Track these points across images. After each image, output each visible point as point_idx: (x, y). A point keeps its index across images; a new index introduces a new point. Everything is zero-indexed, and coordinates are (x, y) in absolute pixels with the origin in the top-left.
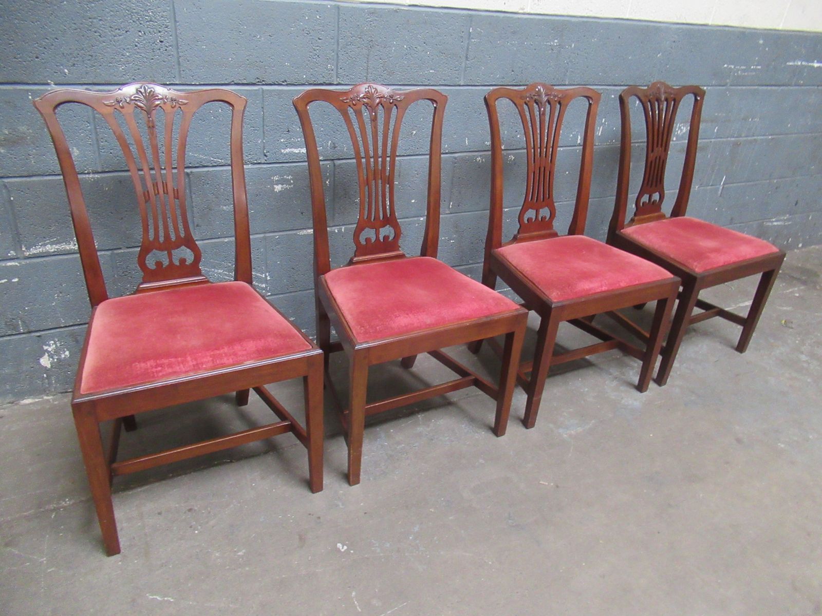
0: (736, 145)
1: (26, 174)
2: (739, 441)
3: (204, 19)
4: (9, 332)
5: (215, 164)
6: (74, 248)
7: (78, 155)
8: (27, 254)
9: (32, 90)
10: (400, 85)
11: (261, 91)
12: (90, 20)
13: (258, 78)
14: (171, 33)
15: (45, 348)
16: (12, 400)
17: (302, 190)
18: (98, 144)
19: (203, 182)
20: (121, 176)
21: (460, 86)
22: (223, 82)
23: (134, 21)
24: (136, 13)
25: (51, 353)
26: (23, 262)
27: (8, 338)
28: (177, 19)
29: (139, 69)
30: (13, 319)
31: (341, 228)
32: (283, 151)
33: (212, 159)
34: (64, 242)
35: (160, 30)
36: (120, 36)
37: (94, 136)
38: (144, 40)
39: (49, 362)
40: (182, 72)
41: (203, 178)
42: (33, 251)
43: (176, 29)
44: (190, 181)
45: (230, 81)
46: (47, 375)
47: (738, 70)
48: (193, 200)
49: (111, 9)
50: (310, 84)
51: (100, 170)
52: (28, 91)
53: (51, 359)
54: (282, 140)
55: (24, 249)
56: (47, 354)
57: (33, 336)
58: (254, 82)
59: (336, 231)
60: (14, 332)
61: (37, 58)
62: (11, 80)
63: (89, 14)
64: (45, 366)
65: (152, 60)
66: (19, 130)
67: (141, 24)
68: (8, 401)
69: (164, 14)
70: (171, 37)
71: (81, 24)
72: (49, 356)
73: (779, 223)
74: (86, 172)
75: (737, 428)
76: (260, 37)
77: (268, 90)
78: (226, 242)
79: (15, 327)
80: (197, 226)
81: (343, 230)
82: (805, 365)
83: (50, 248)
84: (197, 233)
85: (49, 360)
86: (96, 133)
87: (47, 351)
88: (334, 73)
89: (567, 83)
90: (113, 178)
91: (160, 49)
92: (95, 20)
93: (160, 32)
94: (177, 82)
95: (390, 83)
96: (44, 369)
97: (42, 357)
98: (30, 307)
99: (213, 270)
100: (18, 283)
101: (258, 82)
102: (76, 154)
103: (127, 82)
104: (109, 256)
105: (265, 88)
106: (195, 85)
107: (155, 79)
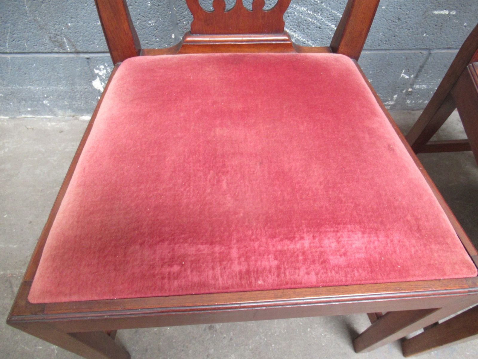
4: (56, 49)
15: (96, 71)
25: (103, 78)
27: (56, 55)
30: (57, 35)
39: (102, 86)
53: (103, 84)
56: (98, 79)
57: (82, 58)
60: (61, 50)
64: (98, 89)
68: (68, 114)
72: (101, 80)
79: (61, 45)
85: (101, 84)
87: (98, 74)
96: (97, 92)
97: (94, 80)
98: (73, 24)
99: (295, 6)
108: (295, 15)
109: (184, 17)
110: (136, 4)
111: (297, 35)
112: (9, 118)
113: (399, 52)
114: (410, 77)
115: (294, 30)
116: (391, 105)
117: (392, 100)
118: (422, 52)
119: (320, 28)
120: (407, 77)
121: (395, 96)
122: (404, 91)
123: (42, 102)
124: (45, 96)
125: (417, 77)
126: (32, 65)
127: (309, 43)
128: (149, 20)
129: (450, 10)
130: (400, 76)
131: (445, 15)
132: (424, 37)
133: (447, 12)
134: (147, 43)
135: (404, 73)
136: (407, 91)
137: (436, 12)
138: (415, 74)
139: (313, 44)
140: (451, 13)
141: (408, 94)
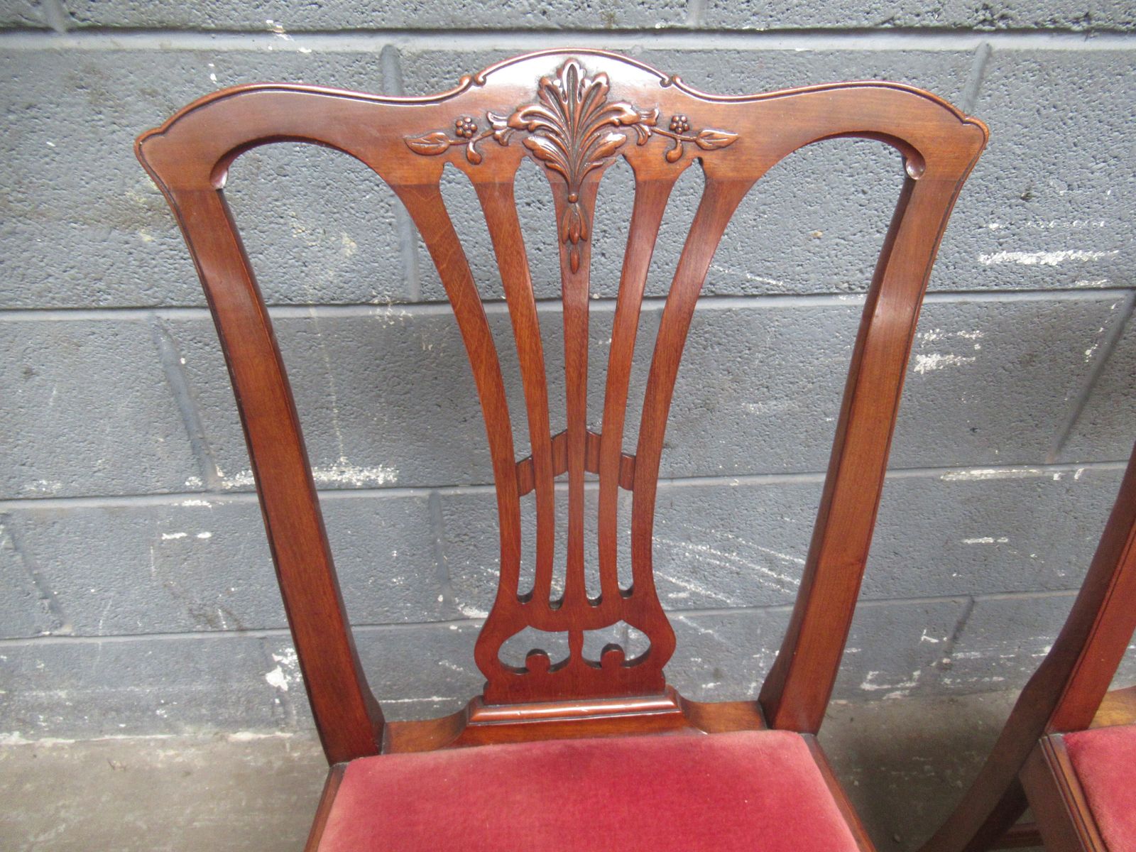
4: (200, 627)
5: (755, 292)
6: (337, 478)
7: (355, 255)
8: (229, 485)
9: (218, 52)
11: (981, 55)
13: (986, 7)
15: (277, 658)
16: (216, 730)
17: (1001, 370)
19: (706, 340)
22: (854, 24)
25: (289, 669)
26: (222, 500)
27: (198, 636)
30: (207, 606)
31: (1074, 472)
32: (982, 258)
33: (749, 276)
39: (285, 681)
41: (709, 328)
42: (242, 480)
46: (280, 701)
51: (414, 297)
52: (204, 55)
53: (289, 678)
54: (993, 226)
55: (220, 474)
56: (280, 668)
57: (251, 638)
58: (967, 23)
59: (1056, 477)
60: (211, 629)
62: (154, 20)
64: (276, 686)
68: (205, 731)
72: (284, 672)
74: (376, 301)
77: (1008, 53)
78: (734, 488)
79: (211, 621)
81: (1076, 477)
85: (285, 678)
87: (279, 663)
94: (690, 23)
96: (275, 691)
97: (270, 671)
98: (240, 588)
99: (683, 544)
100: (212, 541)
101: (984, 21)
102: (348, 253)
103: (522, 22)
104: (423, 501)
105: (1001, 43)
106: (752, 32)
107: (618, 13)
108: (687, 557)
109: (464, 569)
110: (370, 554)
111: (692, 586)
112: (76, 742)
113: (910, 602)
114: (941, 640)
115: (686, 578)
116: (911, 689)
117: (911, 679)
118: (957, 599)
119: (738, 573)
120: (934, 641)
121: (916, 674)
122: (934, 664)
123: (154, 712)
124: (163, 702)
125: (955, 639)
126: (146, 652)
127: (720, 597)
128: (393, 577)
129: (996, 536)
130: (920, 639)
131: (987, 544)
132: (956, 578)
133: (991, 540)
134: (387, 611)
135: (927, 635)
136: (940, 664)
137: (969, 542)
138: (951, 634)
139: (729, 598)
140: (999, 541)
141: (944, 668)
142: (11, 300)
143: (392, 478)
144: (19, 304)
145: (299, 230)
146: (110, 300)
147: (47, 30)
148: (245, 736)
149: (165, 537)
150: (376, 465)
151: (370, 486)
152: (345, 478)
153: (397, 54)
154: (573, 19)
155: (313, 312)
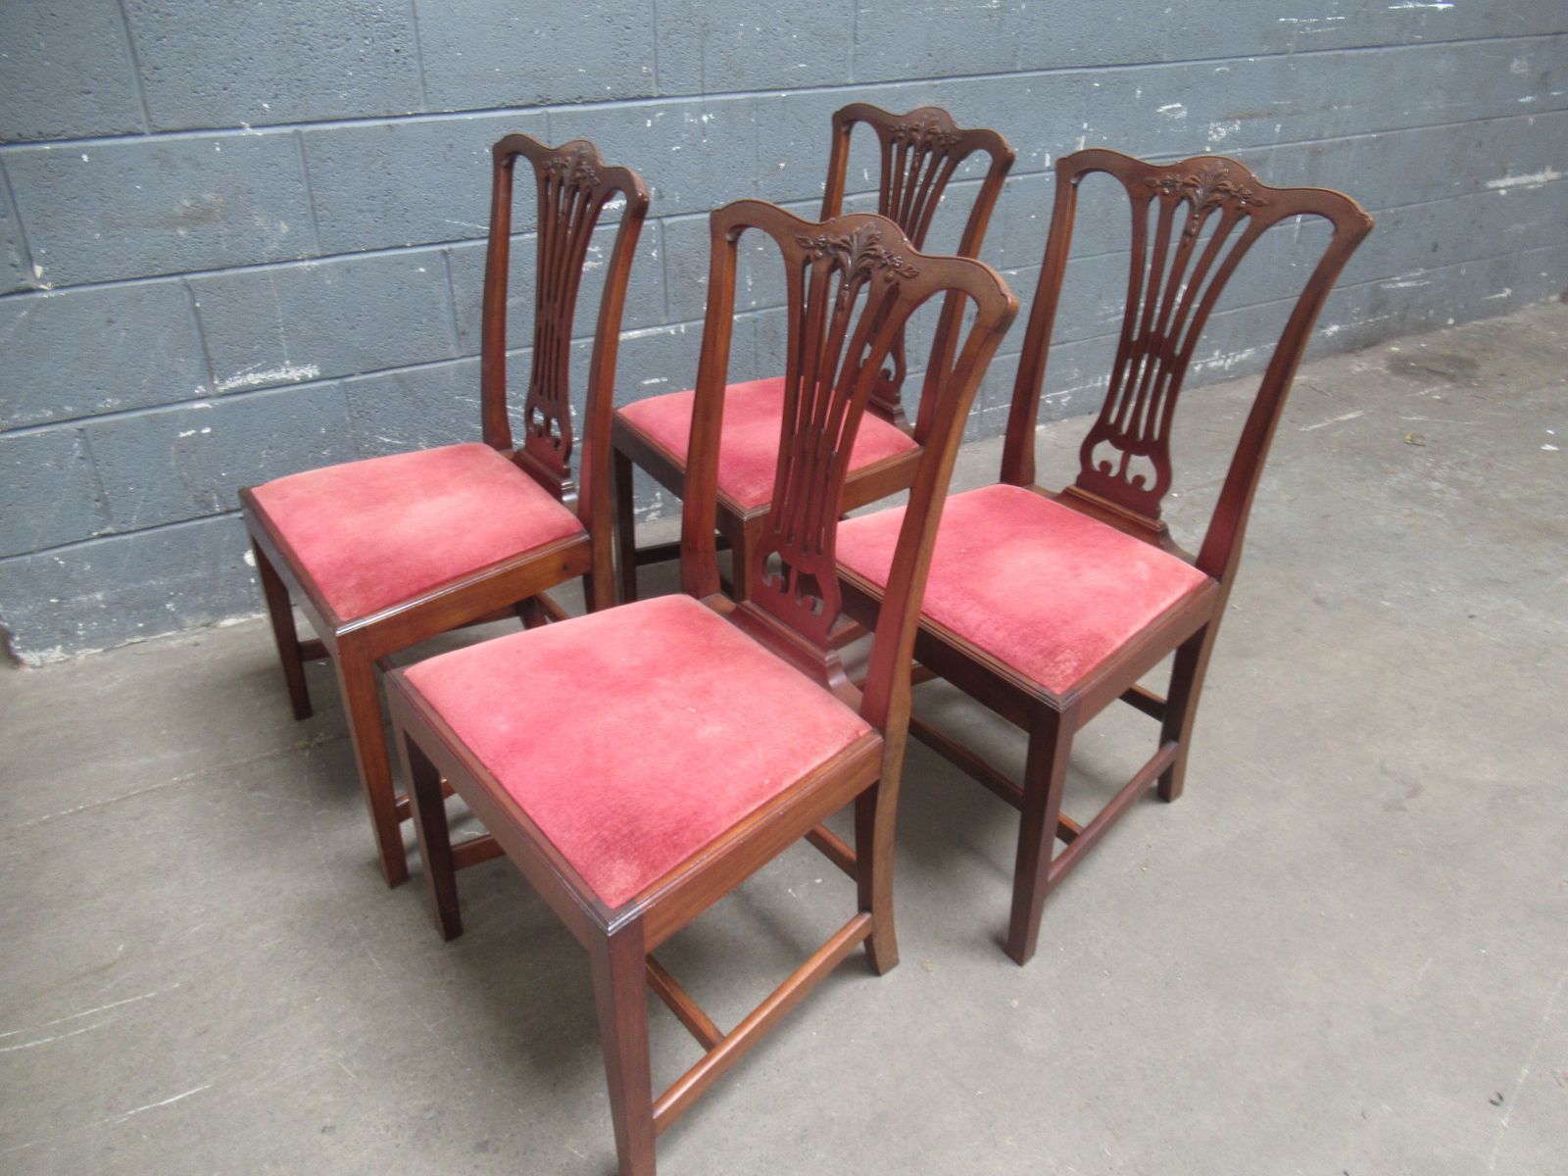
0: (1316, 152)
1: (216, 266)
2: (1319, 602)
3: (455, 11)
4: (201, 513)
6: (285, 376)
7: (288, 233)
8: (221, 389)
9: (219, 138)
10: (755, 91)
11: (545, 115)
12: (296, 27)
13: (539, 96)
14: (410, 37)
16: (209, 620)
18: (314, 213)
20: (348, 262)
21: (848, 85)
22: (489, 106)
23: (357, 24)
24: (359, 10)
26: (217, 402)
27: (198, 522)
28: (419, 15)
29: (367, 95)
30: (206, 492)
31: (679, 328)
33: (479, 227)
34: (272, 368)
35: (395, 33)
36: (338, 46)
37: (308, 202)
38: (373, 50)
40: (429, 96)
42: (232, 384)
43: (417, 30)
44: (448, 262)
45: (498, 103)
46: (255, 579)
47: (1305, 25)
48: (455, 294)
49: (325, 8)
50: (618, 100)
51: (318, 254)
52: (214, 140)
55: (216, 382)
57: (235, 518)
58: (534, 102)
59: (673, 332)
60: (208, 513)
61: (225, 89)
62: (190, 126)
63: (293, 18)
64: (252, 565)
65: (386, 81)
66: (204, 200)
67: (367, 26)
68: (201, 621)
69: (400, 8)
70: (410, 44)
71: (284, 33)
73: (1407, 284)
74: (300, 258)
75: (1318, 585)
76: (540, 32)
77: (556, 114)
79: (209, 505)
80: (463, 333)
81: (683, 330)
82: (1437, 495)
83: (254, 379)
84: (463, 345)
86: (312, 198)
88: (652, 79)
89: (1019, 68)
90: (337, 265)
91: (395, 63)
92: (303, 27)
93: (394, 36)
94: (422, 111)
95: (740, 89)
96: (251, 570)
97: (247, 550)
98: (228, 472)
100: (211, 435)
101: (541, 102)
102: (284, 231)
103: (352, 116)
104: (337, 388)
105: (552, 110)
106: (449, 113)
107: (391, 109)
109: (366, 438)
112: (105, 651)
117: (656, 501)
121: (658, 494)
123: (164, 605)
124: (171, 593)
128: (323, 450)
129: (659, 377)
131: (657, 383)
133: (657, 380)
137: (646, 382)
140: (662, 379)
142: (107, 275)
143: (317, 373)
144: (110, 278)
145: (259, 222)
146: (160, 271)
147: (141, 134)
148: (229, 622)
149: (183, 435)
150: (305, 364)
151: (305, 381)
152: (288, 376)
153: (297, 133)
154: (374, 113)
155: (267, 268)
